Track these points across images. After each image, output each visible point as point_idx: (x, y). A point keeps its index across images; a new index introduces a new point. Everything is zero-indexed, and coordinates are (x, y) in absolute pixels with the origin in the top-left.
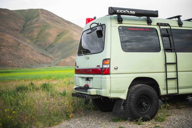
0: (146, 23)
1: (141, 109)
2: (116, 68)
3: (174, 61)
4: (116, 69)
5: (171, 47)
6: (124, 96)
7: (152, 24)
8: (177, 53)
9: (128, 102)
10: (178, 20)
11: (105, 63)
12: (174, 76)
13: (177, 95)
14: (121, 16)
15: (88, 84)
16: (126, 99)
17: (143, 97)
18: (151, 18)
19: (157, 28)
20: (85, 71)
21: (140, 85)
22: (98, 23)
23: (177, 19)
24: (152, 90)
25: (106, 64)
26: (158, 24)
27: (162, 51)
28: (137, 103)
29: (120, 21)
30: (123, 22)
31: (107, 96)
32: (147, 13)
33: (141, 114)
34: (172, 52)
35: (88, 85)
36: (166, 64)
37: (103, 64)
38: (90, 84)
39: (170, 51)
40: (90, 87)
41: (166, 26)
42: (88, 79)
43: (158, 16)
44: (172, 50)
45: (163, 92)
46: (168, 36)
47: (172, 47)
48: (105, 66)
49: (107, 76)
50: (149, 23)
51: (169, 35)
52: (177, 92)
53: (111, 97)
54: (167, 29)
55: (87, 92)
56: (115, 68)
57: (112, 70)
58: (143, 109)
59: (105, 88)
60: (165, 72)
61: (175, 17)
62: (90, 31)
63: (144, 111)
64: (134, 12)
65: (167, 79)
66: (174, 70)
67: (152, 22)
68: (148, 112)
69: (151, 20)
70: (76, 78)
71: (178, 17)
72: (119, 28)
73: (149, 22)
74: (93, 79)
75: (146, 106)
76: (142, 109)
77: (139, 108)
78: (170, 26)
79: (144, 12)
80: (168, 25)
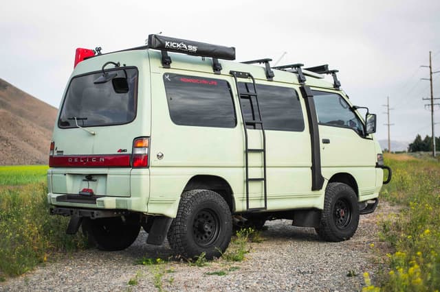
0: (210, 69)
1: (200, 239)
2: (160, 154)
3: (260, 147)
4: (160, 157)
5: (254, 119)
6: (172, 212)
7: (222, 72)
8: (265, 131)
9: (179, 223)
10: (265, 67)
11: (139, 145)
12: (260, 176)
13: (264, 213)
14: (168, 52)
15: (90, 188)
16: (175, 217)
17: (203, 215)
18: (220, 61)
19: (231, 81)
20: (85, 162)
21: (200, 191)
22: (116, 63)
23: (263, 65)
24: (221, 202)
25: (141, 147)
26: (232, 73)
27: (240, 127)
28: (194, 226)
29: (166, 62)
30: (171, 65)
31: (141, 210)
32: (217, 51)
33: (201, 246)
34: (255, 128)
35: (91, 190)
36: (247, 151)
37: (135, 146)
38: (97, 188)
39: (252, 127)
40: (97, 193)
41: (246, 77)
42: (89, 178)
43: (234, 59)
44: (256, 124)
45: (240, 206)
46: (249, 97)
47: (256, 118)
48: (138, 151)
49: (144, 171)
50: (217, 70)
51: (250, 95)
52: (264, 206)
53: (149, 212)
54: (246, 84)
55: (96, 203)
56: (158, 156)
57: (153, 160)
58: (204, 238)
59: (139, 194)
60: (244, 167)
61: (260, 61)
62: (101, 78)
63: (205, 242)
64: (195, 49)
65: (248, 180)
66: (260, 163)
67: (221, 69)
68: (212, 243)
69: (220, 65)
70: (54, 175)
71: (266, 61)
72: (164, 76)
73: (217, 68)
74: (108, 176)
75: (209, 233)
76: (202, 238)
77: (197, 236)
78: (253, 79)
79: (212, 49)
80: (249, 76)
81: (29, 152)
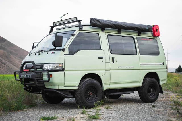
81: (14, 69)
